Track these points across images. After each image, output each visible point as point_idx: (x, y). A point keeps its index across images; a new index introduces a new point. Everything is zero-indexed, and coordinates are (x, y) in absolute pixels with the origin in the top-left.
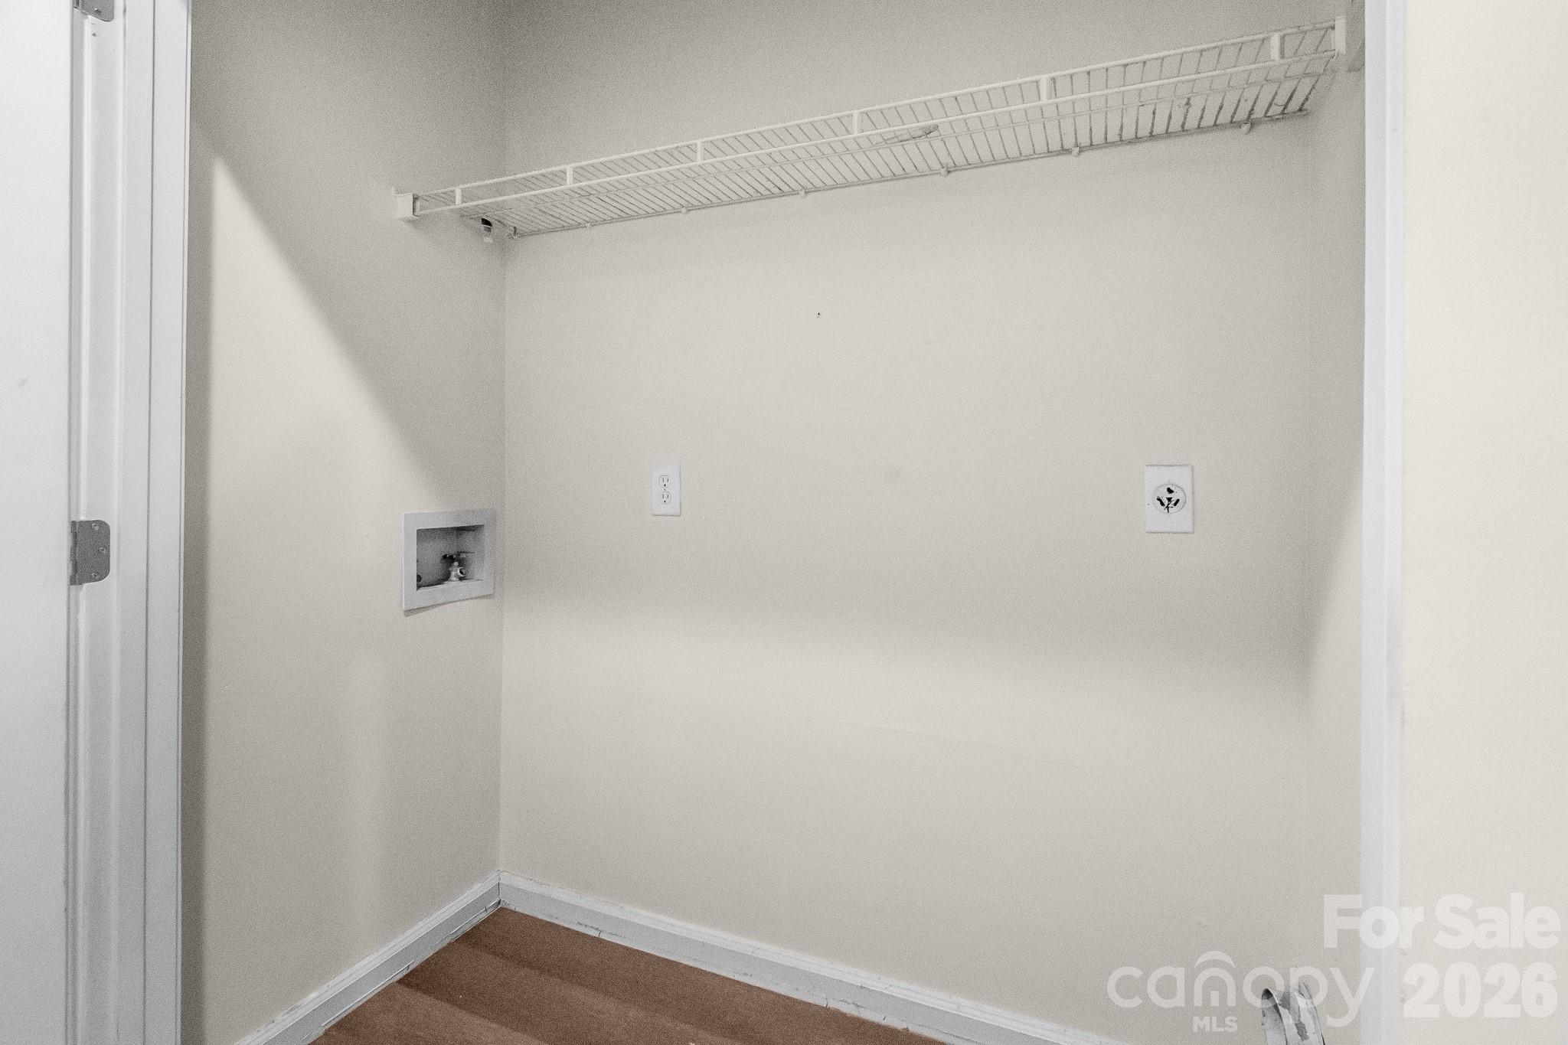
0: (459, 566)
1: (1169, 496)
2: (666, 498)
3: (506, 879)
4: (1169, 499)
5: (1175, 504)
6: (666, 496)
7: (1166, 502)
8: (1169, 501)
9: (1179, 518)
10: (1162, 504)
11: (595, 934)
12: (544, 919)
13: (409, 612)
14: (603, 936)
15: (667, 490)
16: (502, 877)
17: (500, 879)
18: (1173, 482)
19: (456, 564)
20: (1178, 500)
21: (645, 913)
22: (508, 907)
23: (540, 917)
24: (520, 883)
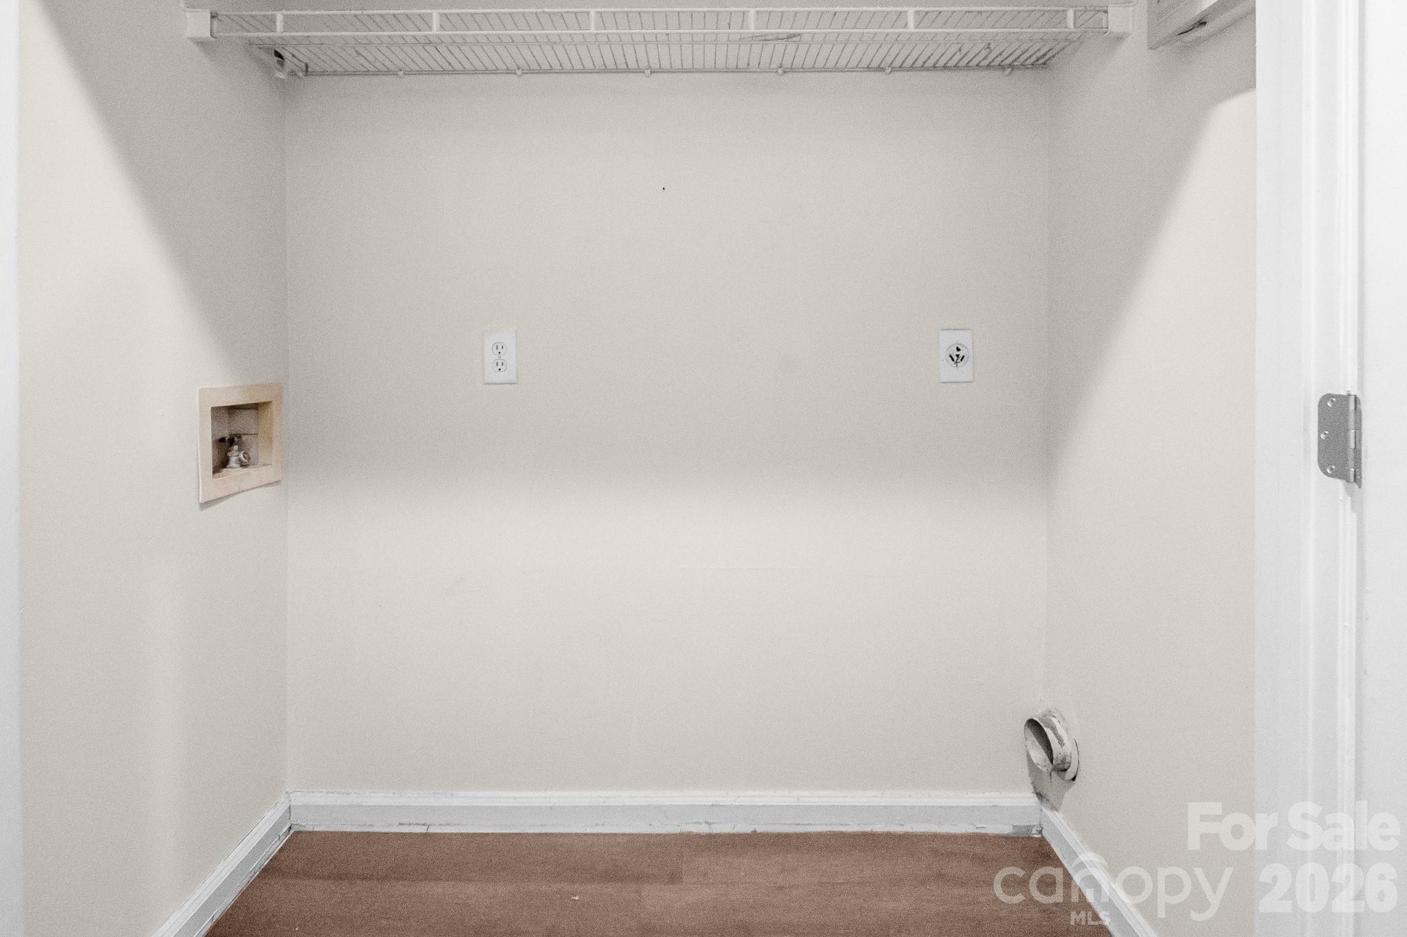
0: (239, 450)
1: (958, 353)
2: (500, 366)
3: (299, 799)
4: (957, 356)
5: (962, 360)
6: (500, 363)
7: (955, 358)
8: (957, 358)
9: (965, 370)
10: (953, 360)
11: (422, 830)
12: (356, 830)
13: (206, 505)
14: (433, 830)
15: (503, 357)
16: (292, 799)
17: (290, 801)
18: (960, 342)
19: (236, 447)
20: (963, 357)
21: (481, 794)
22: (302, 829)
23: (349, 829)
24: (319, 799)
